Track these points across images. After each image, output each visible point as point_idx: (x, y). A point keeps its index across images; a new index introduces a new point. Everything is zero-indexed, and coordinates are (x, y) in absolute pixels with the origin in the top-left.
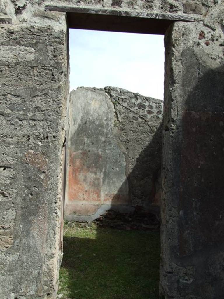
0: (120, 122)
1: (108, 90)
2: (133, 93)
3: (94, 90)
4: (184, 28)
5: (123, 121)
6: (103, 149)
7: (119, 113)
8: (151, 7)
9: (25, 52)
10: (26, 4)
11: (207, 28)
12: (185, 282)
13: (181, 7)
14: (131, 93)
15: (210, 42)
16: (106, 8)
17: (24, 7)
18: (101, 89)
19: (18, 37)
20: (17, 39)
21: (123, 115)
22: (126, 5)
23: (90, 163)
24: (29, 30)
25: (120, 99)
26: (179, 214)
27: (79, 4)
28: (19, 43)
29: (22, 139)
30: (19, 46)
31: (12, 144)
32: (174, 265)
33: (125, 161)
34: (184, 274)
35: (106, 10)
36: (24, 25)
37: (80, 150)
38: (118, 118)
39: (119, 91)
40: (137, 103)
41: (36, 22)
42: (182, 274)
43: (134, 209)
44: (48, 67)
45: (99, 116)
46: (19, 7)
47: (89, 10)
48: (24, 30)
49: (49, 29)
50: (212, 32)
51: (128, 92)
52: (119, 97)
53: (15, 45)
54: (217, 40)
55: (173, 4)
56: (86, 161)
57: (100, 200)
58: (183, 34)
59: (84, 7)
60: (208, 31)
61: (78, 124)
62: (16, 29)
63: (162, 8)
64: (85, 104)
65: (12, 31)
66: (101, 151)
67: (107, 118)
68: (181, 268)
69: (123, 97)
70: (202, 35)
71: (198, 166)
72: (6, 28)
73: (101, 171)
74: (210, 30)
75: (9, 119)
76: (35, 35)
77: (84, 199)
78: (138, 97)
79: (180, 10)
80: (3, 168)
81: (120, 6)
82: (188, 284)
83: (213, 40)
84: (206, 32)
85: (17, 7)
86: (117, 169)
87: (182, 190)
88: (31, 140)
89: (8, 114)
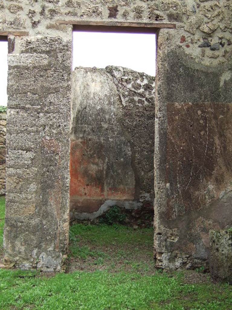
0: (124, 106)
1: (110, 70)
2: (139, 73)
3: (94, 70)
4: (168, 34)
5: (127, 105)
6: (106, 137)
7: (123, 96)
8: (141, 17)
9: (41, 58)
10: (40, 19)
11: (187, 33)
12: (171, 241)
13: (165, 17)
14: (136, 72)
15: (190, 45)
16: (103, 20)
17: (39, 22)
18: (102, 69)
19: (35, 46)
20: (34, 47)
21: (127, 99)
22: (121, 17)
23: (91, 153)
24: (43, 40)
25: (123, 80)
26: (166, 186)
27: (82, 17)
28: (35, 51)
29: (40, 128)
30: (35, 53)
31: (33, 132)
32: (162, 228)
33: (130, 150)
34: (171, 234)
35: (105, 22)
36: (39, 37)
37: (80, 139)
38: (121, 101)
39: (122, 70)
40: (142, 84)
41: (49, 33)
42: (169, 235)
43: (141, 204)
44: (59, 70)
45: (100, 99)
46: (35, 22)
47: (90, 22)
48: (40, 41)
49: (59, 39)
50: (192, 37)
51: (132, 72)
52: (122, 77)
53: (32, 52)
54: (196, 43)
55: (159, 15)
56: (87, 152)
57: (103, 195)
58: (167, 39)
59: (86, 20)
60: (188, 36)
61: (77, 109)
62: (33, 40)
63: (150, 18)
64: (84, 86)
65: (30, 41)
66: (104, 140)
67: (109, 102)
68: (168, 229)
69: (126, 78)
70: (183, 39)
71: (181, 147)
72: (25, 40)
73: (104, 162)
74: (189, 35)
75: (29, 112)
76: (48, 44)
77: (86, 194)
78: (144, 77)
79: (164, 19)
80: (25, 152)
81: (115, 18)
82: (174, 242)
83: (192, 43)
84: (186, 37)
85: (33, 21)
86: (122, 159)
87: (168, 167)
88: (47, 128)
89: (29, 108)
